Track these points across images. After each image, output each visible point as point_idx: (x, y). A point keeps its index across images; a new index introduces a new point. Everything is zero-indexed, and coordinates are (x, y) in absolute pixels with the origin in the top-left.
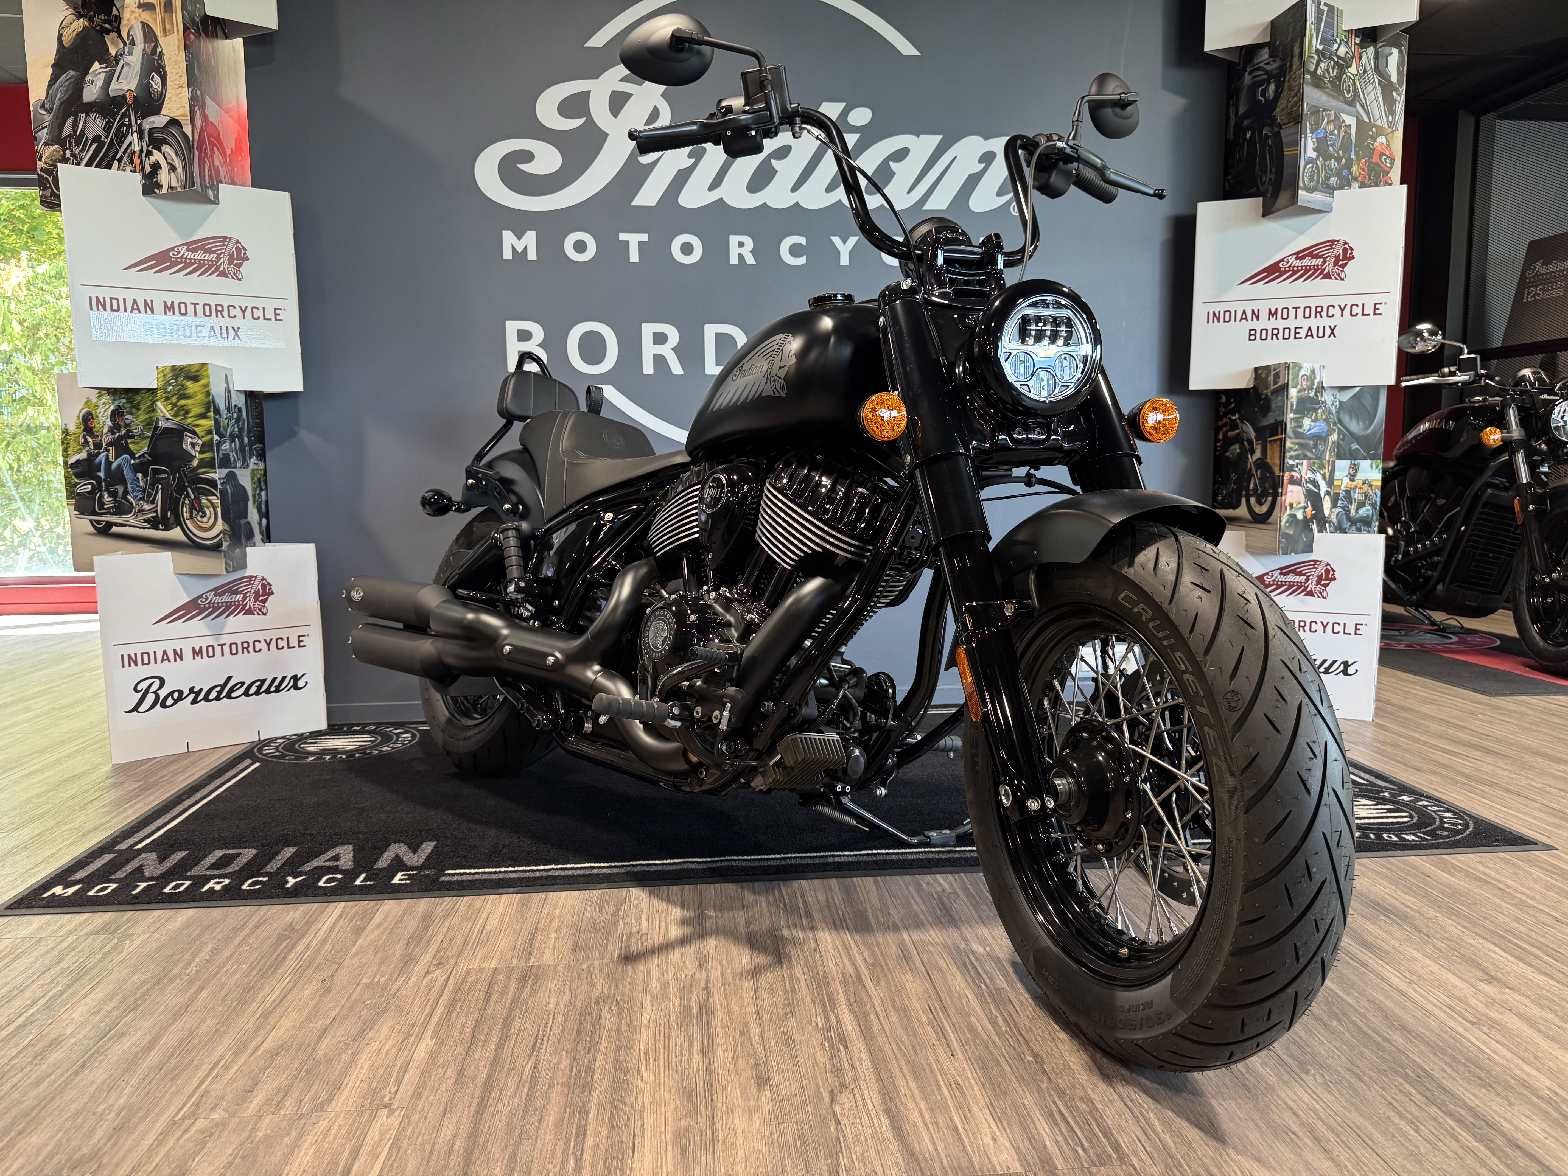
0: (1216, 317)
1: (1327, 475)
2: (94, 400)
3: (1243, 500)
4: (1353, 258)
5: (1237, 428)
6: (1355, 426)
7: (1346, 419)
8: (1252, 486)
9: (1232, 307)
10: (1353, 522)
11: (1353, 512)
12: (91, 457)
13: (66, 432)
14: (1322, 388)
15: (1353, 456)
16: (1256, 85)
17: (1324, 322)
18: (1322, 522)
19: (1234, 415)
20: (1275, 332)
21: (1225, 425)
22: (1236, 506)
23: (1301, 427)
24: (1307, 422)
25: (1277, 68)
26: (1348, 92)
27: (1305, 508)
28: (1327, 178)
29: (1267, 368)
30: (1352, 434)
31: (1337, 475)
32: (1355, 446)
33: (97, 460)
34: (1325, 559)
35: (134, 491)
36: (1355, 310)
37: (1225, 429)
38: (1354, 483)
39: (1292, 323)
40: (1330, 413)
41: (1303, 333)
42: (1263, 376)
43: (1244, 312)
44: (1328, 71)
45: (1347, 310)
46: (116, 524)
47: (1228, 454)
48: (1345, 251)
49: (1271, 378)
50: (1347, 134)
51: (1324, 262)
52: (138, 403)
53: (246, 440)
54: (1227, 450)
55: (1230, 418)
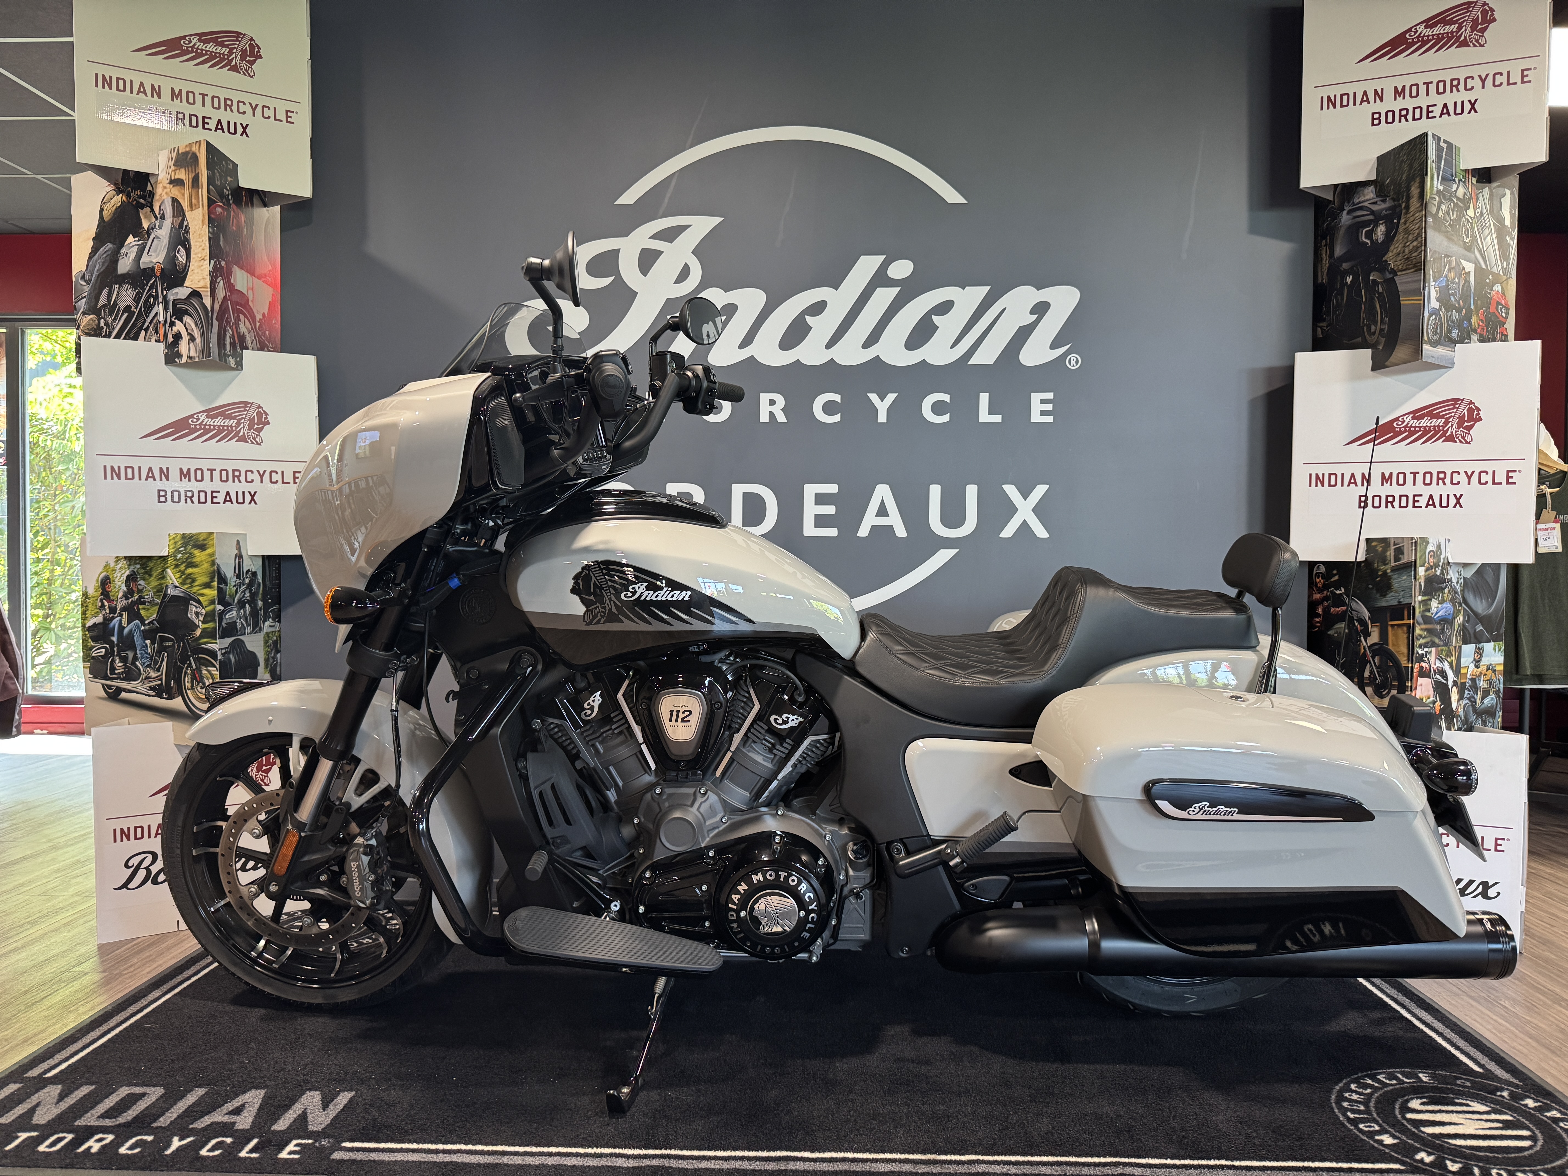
0: (1320, 480)
2: (112, 565)
4: (1480, 419)
5: (1344, 605)
6: (1479, 605)
7: (1472, 599)
9: (1338, 470)
10: (1480, 716)
11: (1478, 702)
12: (107, 621)
13: (85, 595)
14: (1448, 565)
16: (1358, 226)
17: (1447, 489)
18: (1450, 718)
19: (1338, 589)
20: (1390, 499)
21: (1327, 598)
24: (1434, 605)
25: (1385, 209)
26: (1467, 236)
27: (1434, 702)
28: (1451, 332)
29: (1382, 540)
30: (1477, 615)
32: (1478, 627)
33: (112, 625)
35: (142, 658)
36: (1485, 478)
37: (1326, 604)
38: (1478, 670)
39: (1409, 490)
40: (1456, 592)
41: (1423, 501)
43: (1353, 475)
46: (126, 690)
47: (1331, 632)
48: (1470, 411)
49: (1391, 553)
50: (1467, 282)
51: (1446, 423)
52: (151, 569)
53: (260, 603)
54: (1330, 627)
55: (1332, 592)
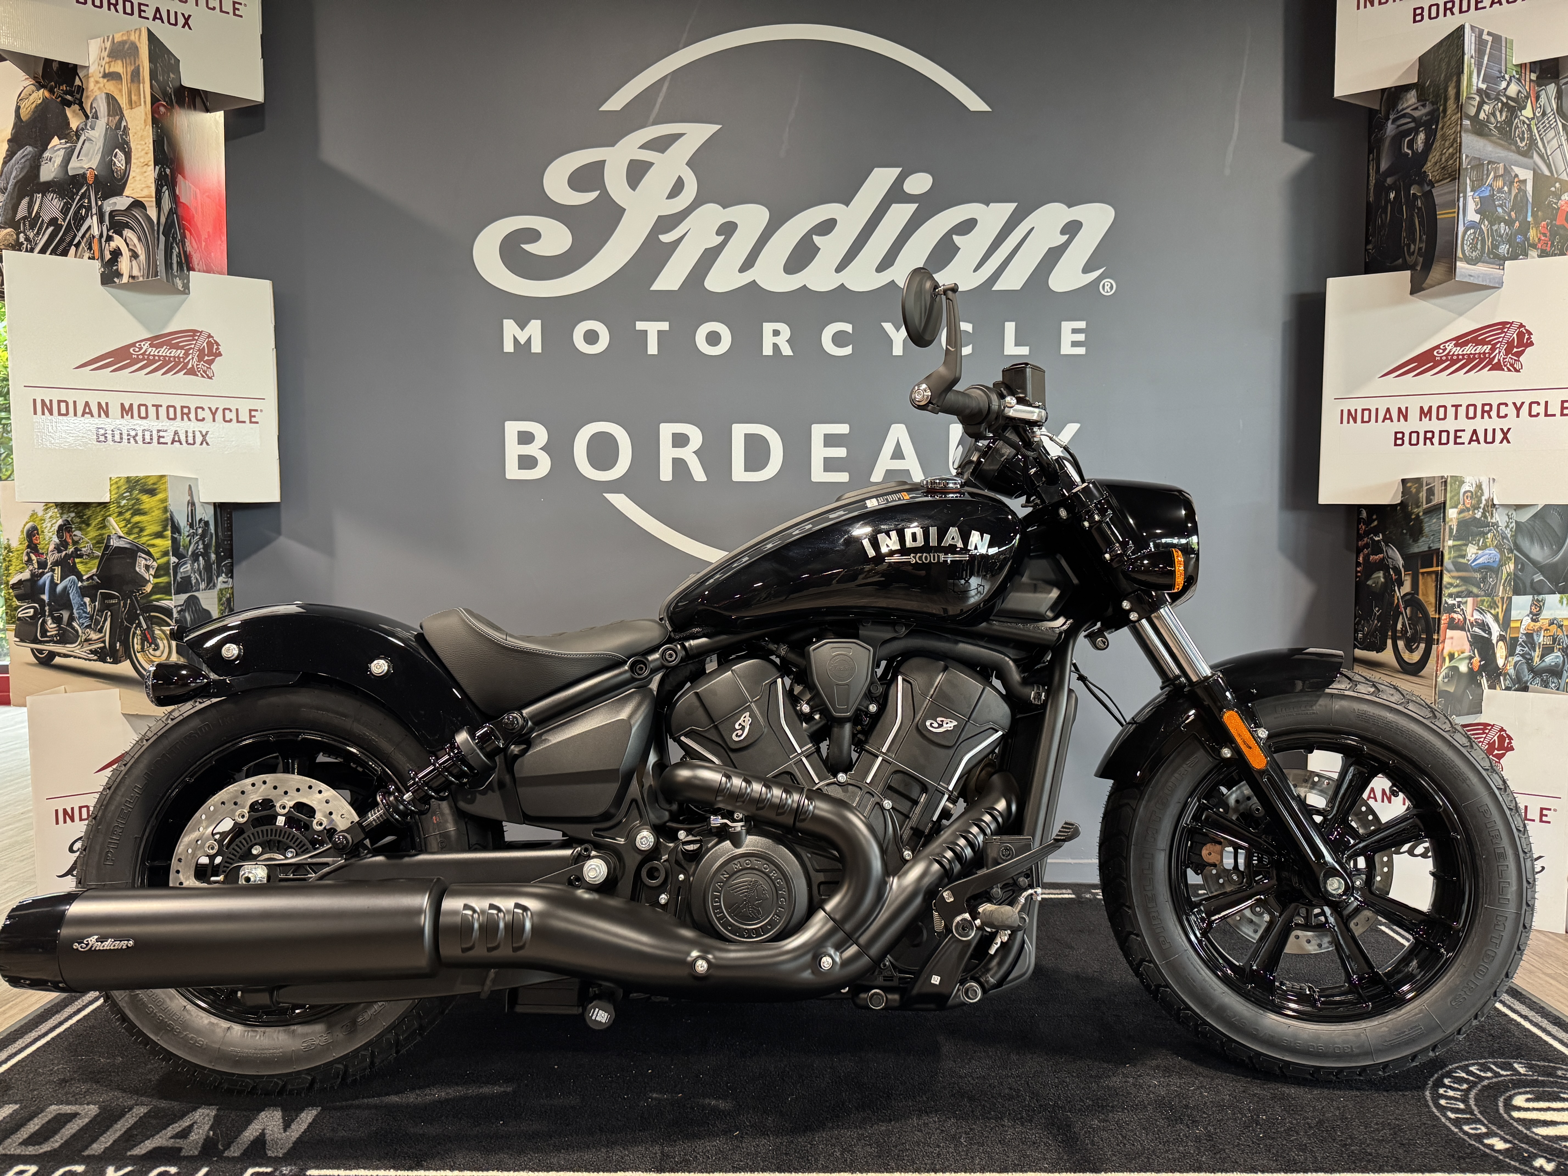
0: (1352, 416)
1: (1501, 616)
2: (42, 513)
3: (1389, 642)
4: (1532, 344)
5: (1382, 552)
6: (1538, 553)
7: (1525, 544)
8: (1399, 627)
9: (1372, 405)
10: (1536, 672)
11: (1536, 660)
12: (36, 577)
14: (1492, 505)
15: (1536, 590)
16: (1400, 136)
17: (1493, 423)
18: (1493, 673)
19: (1376, 535)
20: (1429, 435)
21: (1366, 546)
22: (1381, 648)
23: (1464, 556)
24: (1471, 551)
25: (1426, 115)
26: (1522, 140)
27: (1471, 658)
28: (1496, 247)
29: (1418, 481)
30: (1534, 563)
31: (1514, 614)
32: (1538, 577)
33: (42, 581)
34: (1500, 723)
35: (80, 618)
36: (1535, 409)
37: (1366, 552)
38: (1538, 624)
39: (1450, 425)
40: (1503, 538)
41: (1465, 437)
42: (1414, 490)
43: (1388, 410)
44: (1494, 114)
45: (1525, 410)
46: (60, 655)
47: (1369, 583)
48: (1520, 335)
49: (1423, 495)
50: (1522, 191)
51: (1493, 349)
52: (89, 518)
53: (213, 556)
54: (1368, 577)
55: (1372, 539)
